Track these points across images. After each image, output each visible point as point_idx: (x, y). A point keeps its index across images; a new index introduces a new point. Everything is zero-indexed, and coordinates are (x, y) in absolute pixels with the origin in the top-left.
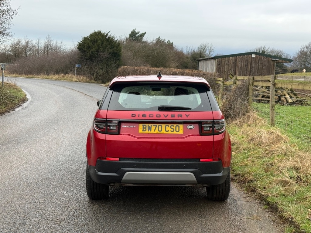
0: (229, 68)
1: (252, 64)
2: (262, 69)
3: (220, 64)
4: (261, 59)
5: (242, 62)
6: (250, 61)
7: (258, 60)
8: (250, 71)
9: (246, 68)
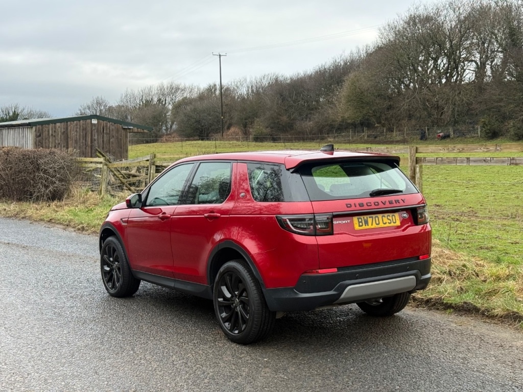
0: (57, 142)
1: (93, 136)
2: (109, 143)
3: (40, 136)
4: (107, 126)
5: (76, 131)
6: (89, 129)
7: (102, 128)
8: (92, 147)
9: (84, 141)
